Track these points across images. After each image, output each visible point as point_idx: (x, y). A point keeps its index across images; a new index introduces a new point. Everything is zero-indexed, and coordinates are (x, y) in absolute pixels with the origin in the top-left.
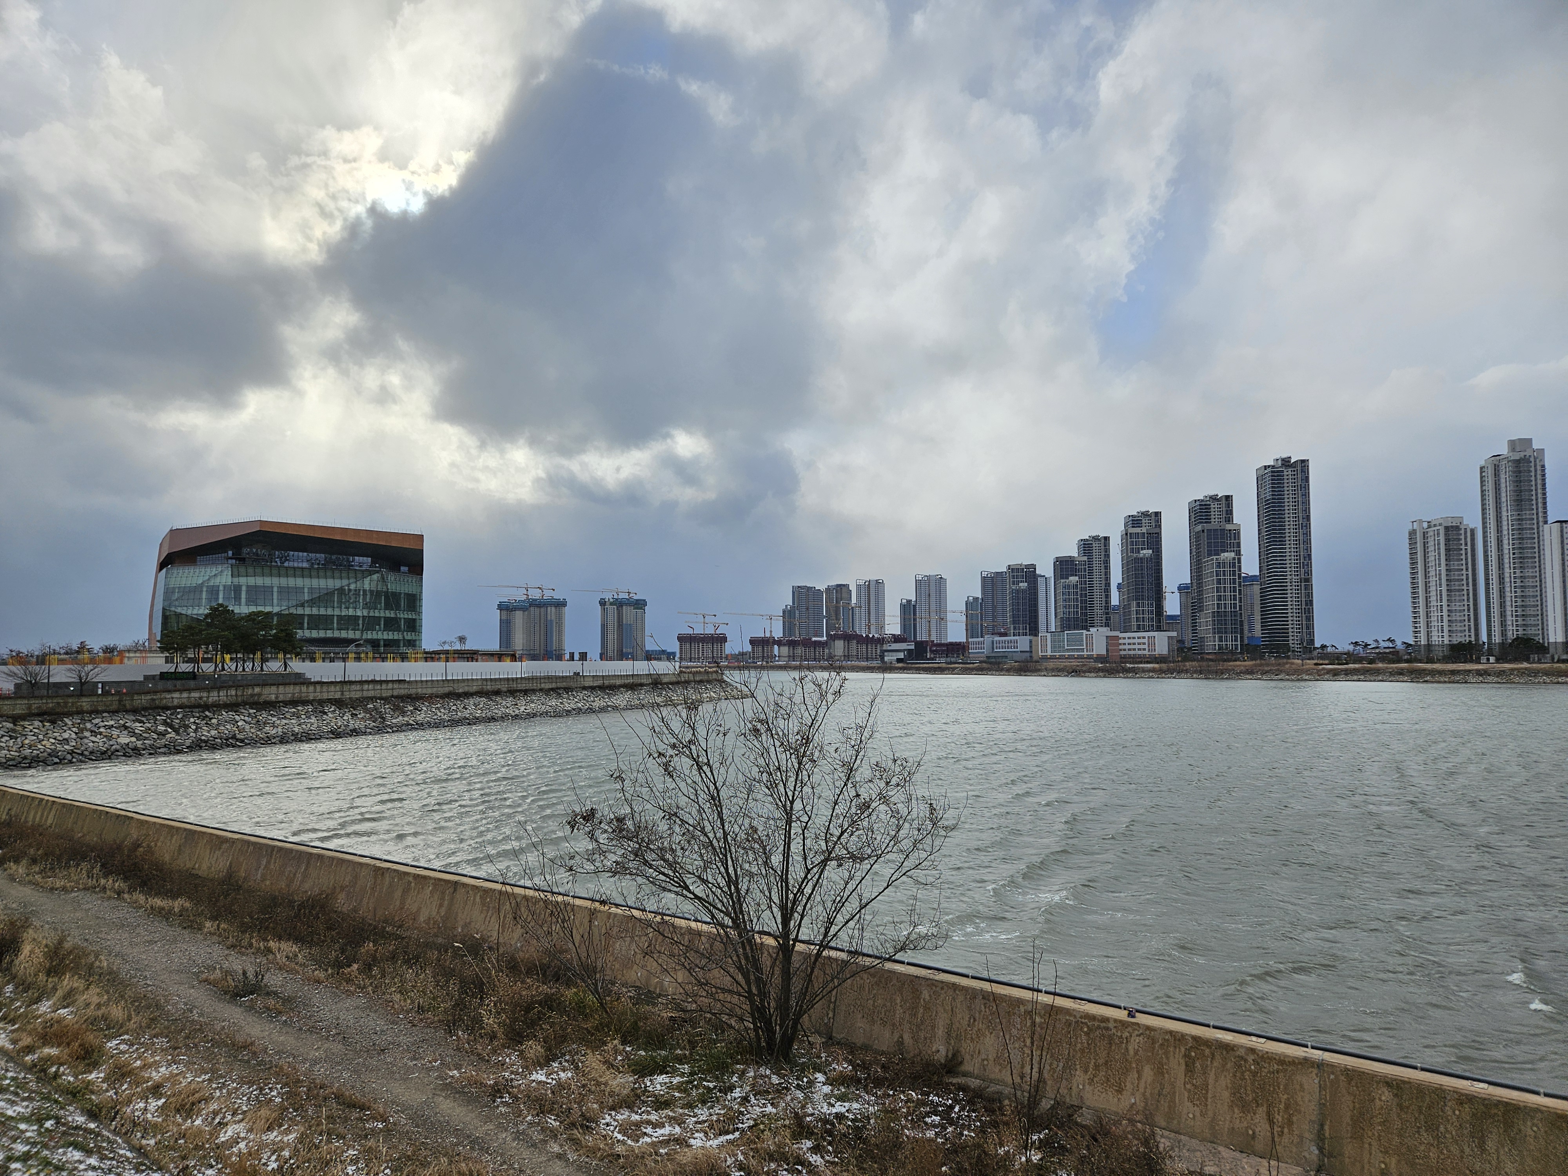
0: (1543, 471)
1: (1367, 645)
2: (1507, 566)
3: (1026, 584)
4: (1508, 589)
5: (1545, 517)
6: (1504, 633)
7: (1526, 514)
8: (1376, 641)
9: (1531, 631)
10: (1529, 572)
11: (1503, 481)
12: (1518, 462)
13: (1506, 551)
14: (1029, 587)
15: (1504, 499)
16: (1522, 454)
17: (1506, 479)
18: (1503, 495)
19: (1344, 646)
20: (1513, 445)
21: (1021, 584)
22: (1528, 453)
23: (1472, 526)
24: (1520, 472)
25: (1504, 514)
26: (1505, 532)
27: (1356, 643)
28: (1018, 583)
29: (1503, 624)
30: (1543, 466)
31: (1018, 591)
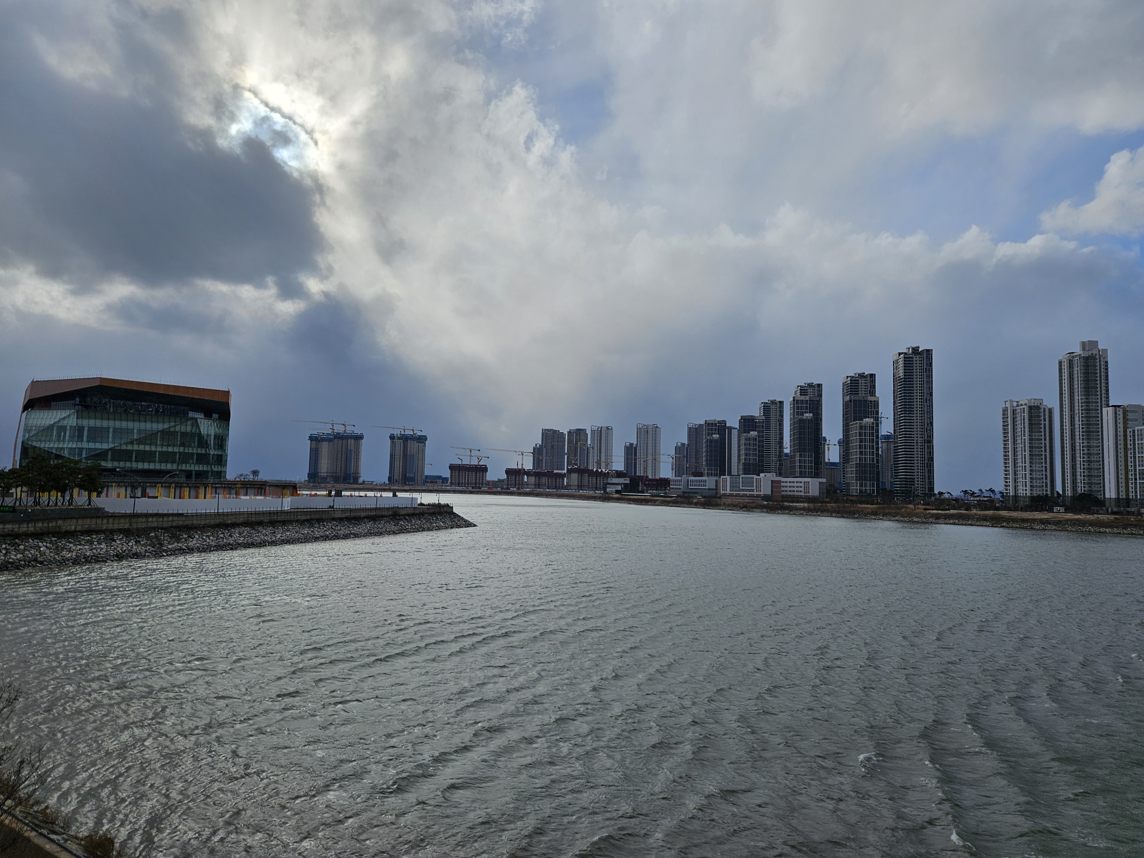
0: (1107, 366)
1: (974, 493)
2: (1077, 437)
3: (718, 436)
4: (1078, 455)
5: (1108, 401)
6: (1074, 488)
7: (1092, 398)
8: (981, 490)
9: (1095, 488)
10: (1094, 443)
11: (1076, 372)
12: (1086, 359)
13: (1077, 426)
14: (720, 438)
15: (1076, 387)
16: (1090, 353)
17: (1077, 370)
18: (1076, 383)
19: (956, 493)
20: (1084, 345)
21: (714, 436)
22: (1095, 352)
23: (1050, 406)
24: (1088, 366)
25: (1076, 397)
26: (1077, 412)
27: (966, 491)
28: (712, 434)
29: (1074, 482)
30: (1107, 362)
31: (711, 441)
